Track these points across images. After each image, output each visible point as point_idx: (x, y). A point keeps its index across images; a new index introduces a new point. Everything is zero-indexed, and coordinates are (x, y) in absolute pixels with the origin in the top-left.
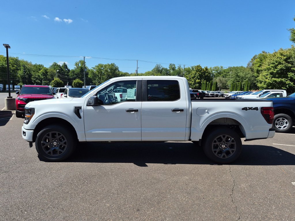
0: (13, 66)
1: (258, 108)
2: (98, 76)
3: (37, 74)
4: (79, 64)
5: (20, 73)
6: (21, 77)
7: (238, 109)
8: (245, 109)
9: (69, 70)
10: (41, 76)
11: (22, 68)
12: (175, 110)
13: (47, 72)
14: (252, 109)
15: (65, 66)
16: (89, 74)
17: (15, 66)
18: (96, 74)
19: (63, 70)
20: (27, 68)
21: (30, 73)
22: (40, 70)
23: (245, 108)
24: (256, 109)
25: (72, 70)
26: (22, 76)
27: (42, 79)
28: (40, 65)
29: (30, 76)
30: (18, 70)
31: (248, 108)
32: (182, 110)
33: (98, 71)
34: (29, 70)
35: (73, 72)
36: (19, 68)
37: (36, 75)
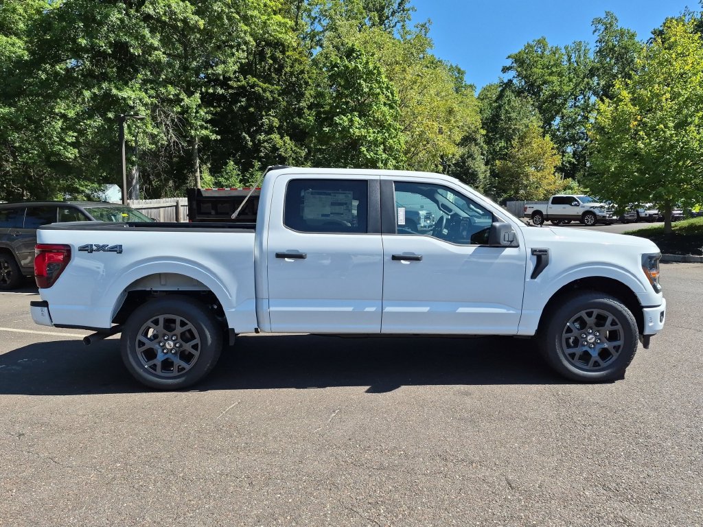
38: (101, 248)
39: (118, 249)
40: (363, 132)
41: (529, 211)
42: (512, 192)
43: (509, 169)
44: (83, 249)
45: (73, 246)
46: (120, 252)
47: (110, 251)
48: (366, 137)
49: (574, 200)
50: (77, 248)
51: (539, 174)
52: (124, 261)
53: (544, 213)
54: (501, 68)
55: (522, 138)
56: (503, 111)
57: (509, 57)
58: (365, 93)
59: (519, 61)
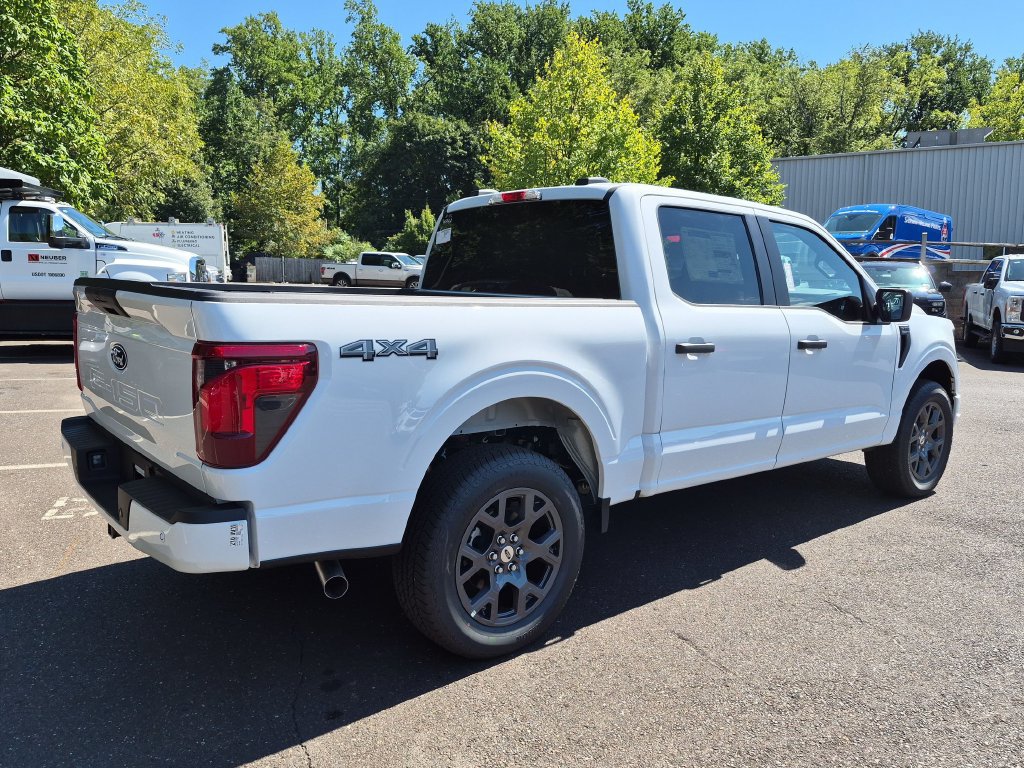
38: (393, 349)
39: (426, 351)
40: (26, 116)
41: (329, 274)
42: (254, 243)
43: (253, 208)
44: (350, 352)
45: (325, 345)
46: (434, 356)
47: (412, 354)
48: (32, 125)
49: (394, 260)
50: (336, 352)
51: (299, 219)
52: (446, 375)
53: (352, 277)
54: (212, 47)
55: (268, 162)
56: (231, 116)
57: (223, 31)
58: (20, 42)
59: (240, 41)
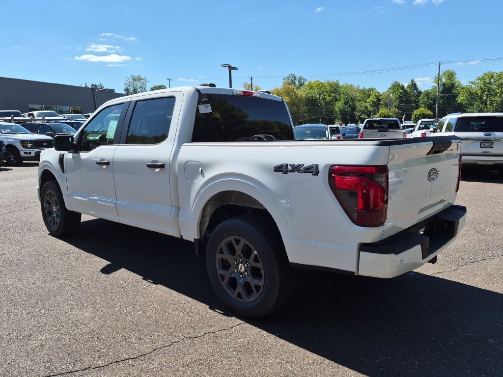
0: (330, 96)
1: (320, 168)
2: (481, 98)
3: (364, 104)
4: (443, 78)
5: (339, 105)
6: (340, 112)
7: (264, 168)
8: (281, 169)
9: (420, 93)
10: (369, 108)
11: (342, 96)
12: (153, 166)
13: (379, 100)
14: (299, 171)
15: (414, 85)
16: (461, 94)
17: (333, 95)
18: (477, 94)
19: (408, 94)
20: (349, 96)
21: (354, 104)
22: (369, 96)
23: (281, 166)
24: (313, 170)
25: (425, 91)
26: (342, 110)
27: (370, 112)
28: (370, 89)
29: (353, 108)
30: (337, 100)
31: (290, 168)
32: (162, 166)
33: (481, 89)
34: (353, 99)
35: (427, 94)
36: (338, 98)
37: (361, 106)
